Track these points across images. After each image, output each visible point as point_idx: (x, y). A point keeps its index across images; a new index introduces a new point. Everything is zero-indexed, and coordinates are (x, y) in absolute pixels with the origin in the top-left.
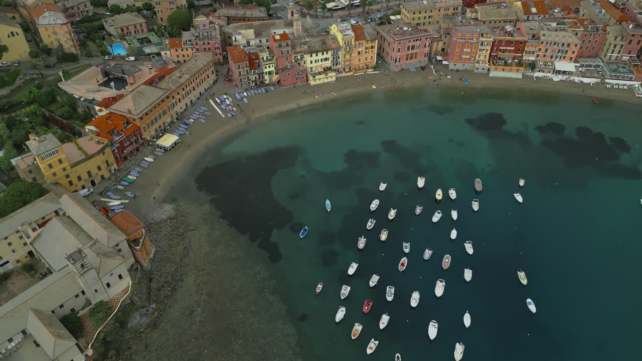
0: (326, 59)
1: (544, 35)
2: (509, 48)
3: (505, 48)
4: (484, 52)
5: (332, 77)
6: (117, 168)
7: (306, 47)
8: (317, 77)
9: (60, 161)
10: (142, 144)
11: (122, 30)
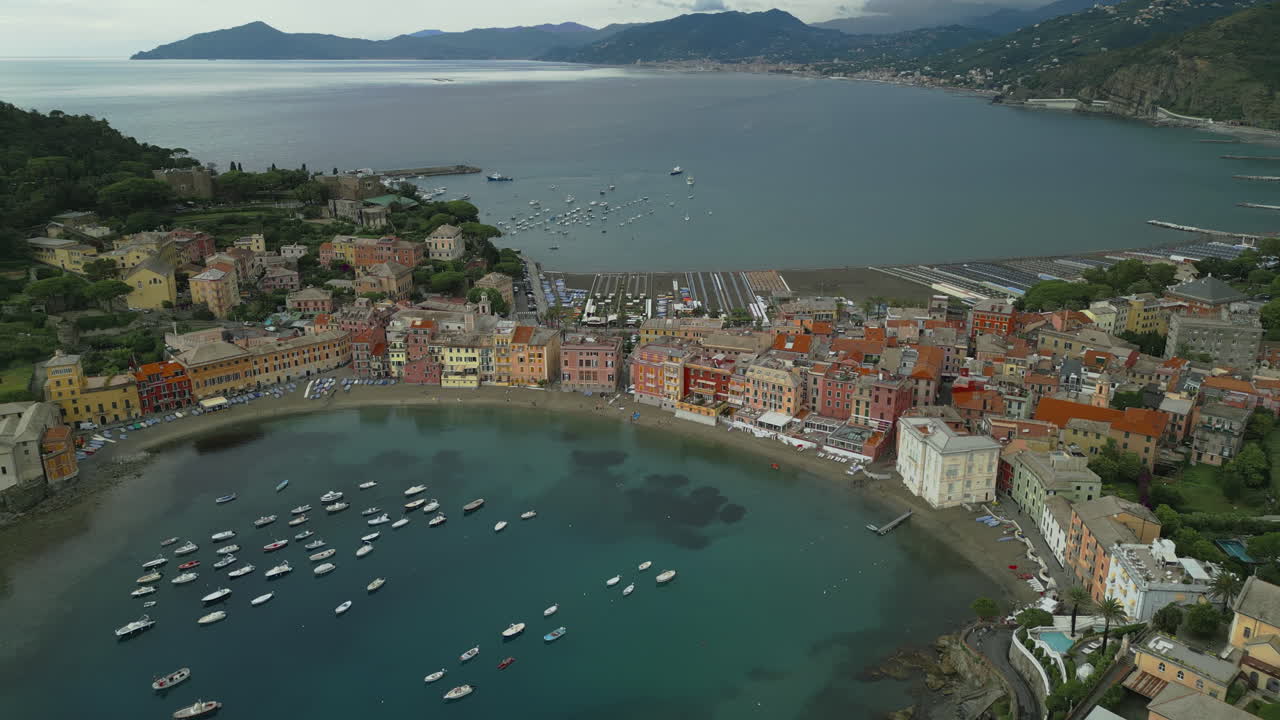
0: (474, 359)
1: (752, 371)
2: (708, 383)
3: (704, 382)
4: (672, 381)
5: (472, 382)
6: (140, 415)
7: (449, 340)
8: (450, 377)
9: (70, 382)
10: (189, 402)
11: (299, 304)
